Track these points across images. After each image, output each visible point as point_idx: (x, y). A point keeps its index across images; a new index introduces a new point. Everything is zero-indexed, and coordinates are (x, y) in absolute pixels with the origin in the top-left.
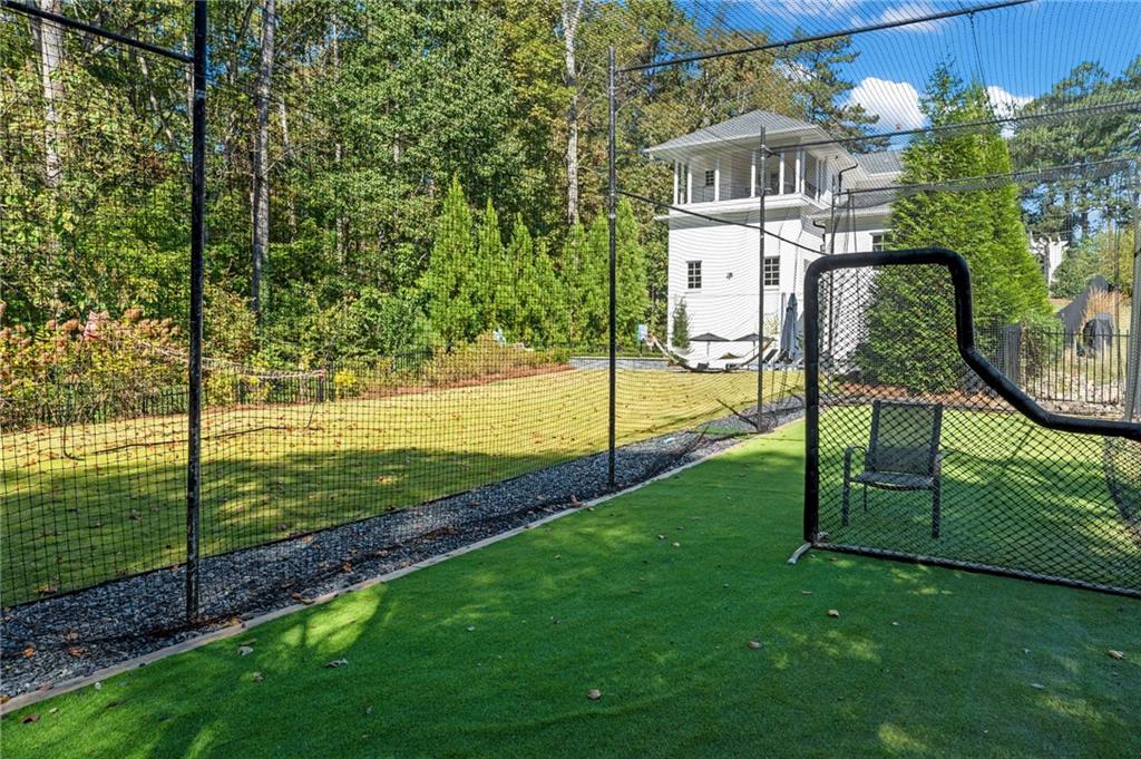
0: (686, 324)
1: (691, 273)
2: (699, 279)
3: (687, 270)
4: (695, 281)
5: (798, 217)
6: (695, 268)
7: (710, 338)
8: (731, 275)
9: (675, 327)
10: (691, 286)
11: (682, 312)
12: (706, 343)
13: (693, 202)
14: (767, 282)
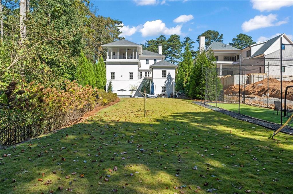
3: (111, 74)
5: (137, 64)
7: (122, 91)
8: (122, 76)
9: (109, 88)
10: (112, 78)
11: (110, 84)
13: (112, 59)
14: (130, 78)
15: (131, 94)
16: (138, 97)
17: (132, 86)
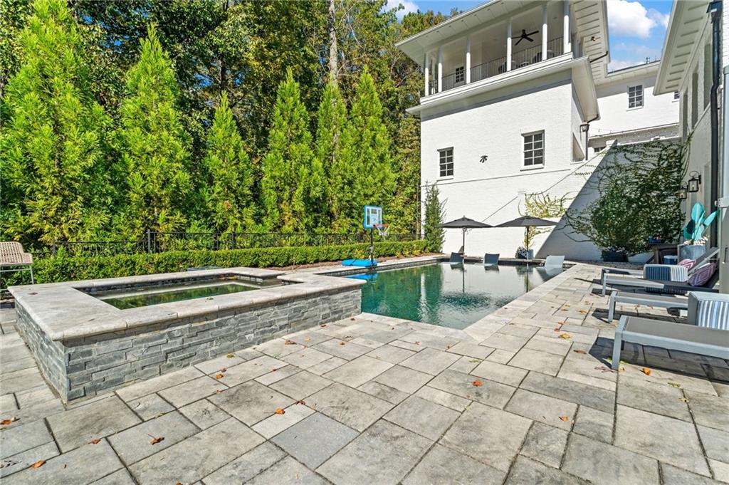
0: (438, 212)
1: (442, 161)
2: (451, 166)
3: (438, 157)
4: (447, 167)
6: (447, 157)
7: (466, 224)
8: (484, 158)
9: (427, 215)
10: (443, 174)
11: (434, 198)
12: (461, 230)
13: (444, 89)
14: (527, 163)
15: (527, 242)
16: (565, 260)
17: (531, 201)
